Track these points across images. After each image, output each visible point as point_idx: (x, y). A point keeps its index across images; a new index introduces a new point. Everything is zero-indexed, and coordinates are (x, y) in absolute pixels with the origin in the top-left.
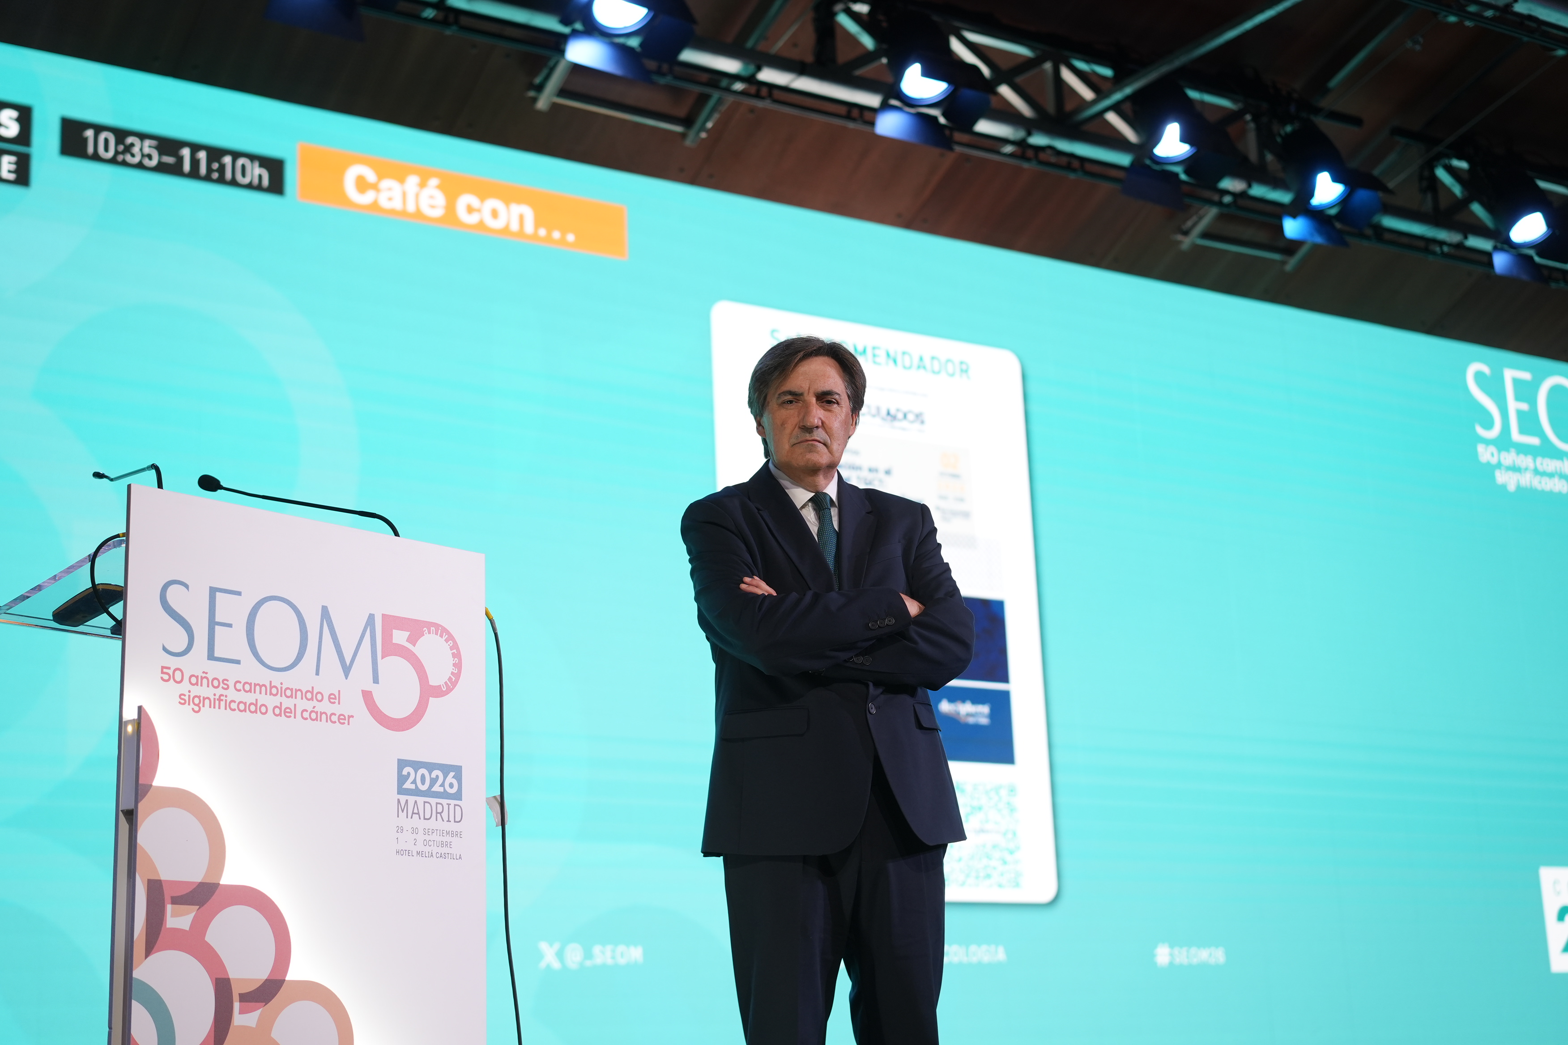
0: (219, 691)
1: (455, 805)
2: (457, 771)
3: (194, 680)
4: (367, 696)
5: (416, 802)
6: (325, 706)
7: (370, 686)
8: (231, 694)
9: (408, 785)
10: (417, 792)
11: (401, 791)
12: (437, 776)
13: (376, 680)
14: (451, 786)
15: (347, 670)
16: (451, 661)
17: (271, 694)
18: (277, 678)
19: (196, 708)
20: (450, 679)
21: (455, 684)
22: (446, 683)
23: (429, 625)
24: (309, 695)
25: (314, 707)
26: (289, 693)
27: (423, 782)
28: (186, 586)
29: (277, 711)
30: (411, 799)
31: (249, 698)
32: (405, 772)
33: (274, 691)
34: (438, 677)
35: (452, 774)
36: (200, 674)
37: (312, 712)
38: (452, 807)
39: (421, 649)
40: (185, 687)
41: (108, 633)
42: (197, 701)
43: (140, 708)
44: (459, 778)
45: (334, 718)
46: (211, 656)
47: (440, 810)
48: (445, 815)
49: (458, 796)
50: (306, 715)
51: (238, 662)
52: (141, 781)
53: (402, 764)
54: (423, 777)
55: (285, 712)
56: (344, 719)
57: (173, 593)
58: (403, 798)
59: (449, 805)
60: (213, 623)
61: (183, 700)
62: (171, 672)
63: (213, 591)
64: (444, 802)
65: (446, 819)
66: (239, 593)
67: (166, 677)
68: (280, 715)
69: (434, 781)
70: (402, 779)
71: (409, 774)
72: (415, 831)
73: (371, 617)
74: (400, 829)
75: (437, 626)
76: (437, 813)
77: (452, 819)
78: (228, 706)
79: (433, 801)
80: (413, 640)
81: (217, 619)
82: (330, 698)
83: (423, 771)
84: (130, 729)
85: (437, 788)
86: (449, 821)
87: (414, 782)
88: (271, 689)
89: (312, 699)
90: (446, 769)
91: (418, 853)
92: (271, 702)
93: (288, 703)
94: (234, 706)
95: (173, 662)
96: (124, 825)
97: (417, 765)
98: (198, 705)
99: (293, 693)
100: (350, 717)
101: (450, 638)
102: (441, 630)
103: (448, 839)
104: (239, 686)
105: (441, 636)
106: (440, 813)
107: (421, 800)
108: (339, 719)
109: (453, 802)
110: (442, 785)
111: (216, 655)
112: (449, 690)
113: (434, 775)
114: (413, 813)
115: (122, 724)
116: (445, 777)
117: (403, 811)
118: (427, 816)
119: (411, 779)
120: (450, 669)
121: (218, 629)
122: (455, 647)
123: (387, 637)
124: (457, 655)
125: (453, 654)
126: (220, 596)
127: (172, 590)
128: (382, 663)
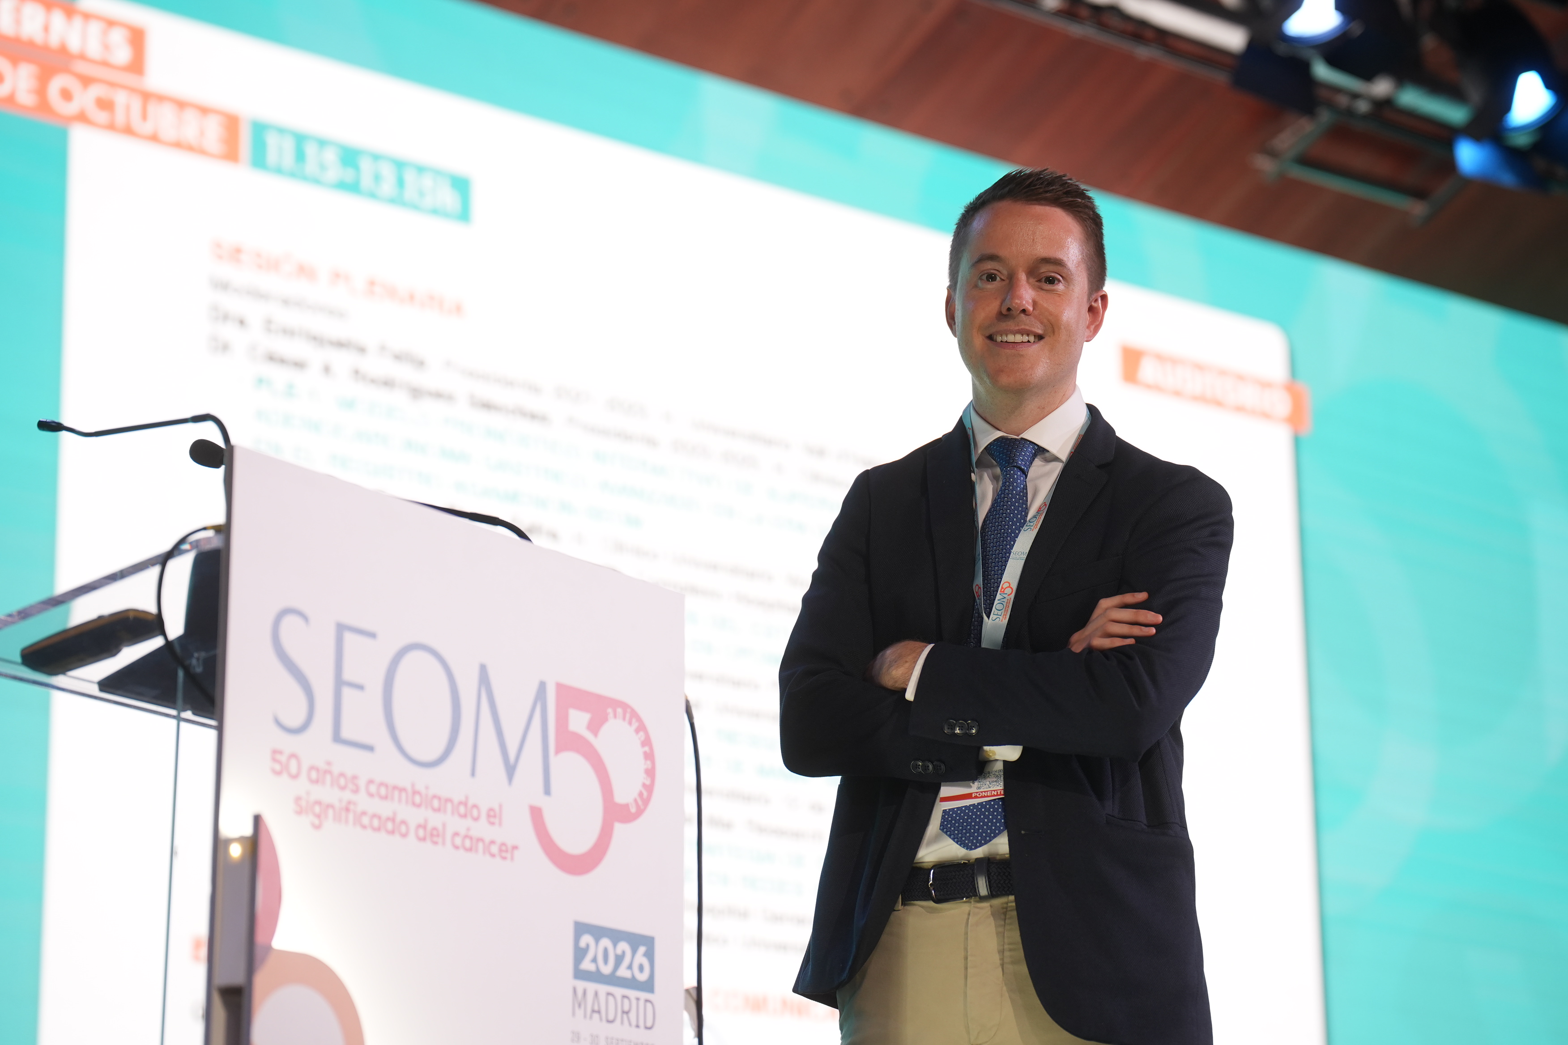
1: (647, 1001)
2: (649, 944)
3: (314, 775)
4: (536, 814)
5: (596, 994)
6: (482, 829)
7: (541, 801)
8: (363, 802)
10: (596, 977)
11: (579, 974)
12: (624, 952)
13: (547, 791)
14: (641, 968)
15: (511, 770)
16: (642, 765)
17: (414, 804)
18: (423, 779)
19: (317, 822)
20: (640, 793)
21: (646, 801)
22: (636, 800)
23: (616, 704)
24: (462, 810)
25: (468, 829)
26: (436, 803)
27: (606, 961)
28: (305, 618)
29: (421, 833)
30: (591, 987)
31: (385, 809)
32: (582, 944)
33: (417, 799)
34: (625, 792)
35: (642, 950)
36: (322, 766)
37: (466, 837)
38: (642, 1003)
39: (602, 743)
40: (302, 786)
42: (317, 809)
43: (257, 820)
44: (650, 955)
45: (494, 849)
46: (337, 738)
47: (626, 1008)
48: (633, 1015)
49: (648, 986)
50: (458, 841)
51: (370, 748)
53: (581, 928)
54: (606, 951)
55: (432, 835)
56: (506, 851)
57: (289, 629)
58: (581, 985)
59: (638, 999)
60: (340, 683)
61: (301, 806)
63: (341, 629)
64: (633, 994)
65: (634, 1023)
66: (372, 635)
67: (278, 767)
68: (424, 839)
69: (619, 959)
70: (580, 953)
71: (588, 946)
72: (595, 1040)
73: (542, 686)
74: (576, 1036)
75: (625, 706)
76: (623, 1012)
77: (641, 1023)
78: (358, 821)
79: (619, 991)
80: (595, 727)
81: (347, 675)
82: (489, 816)
83: (605, 942)
84: (236, 851)
85: (623, 972)
86: (638, 1026)
87: (594, 960)
88: (414, 797)
89: (464, 816)
90: (635, 940)
92: (413, 816)
93: (435, 820)
94: (365, 820)
95: (289, 743)
97: (598, 932)
98: (318, 816)
99: (441, 804)
100: (515, 848)
101: (641, 728)
102: (632, 715)
104: (373, 788)
105: (630, 723)
106: (627, 1013)
107: (603, 989)
108: (501, 851)
109: (644, 995)
110: (630, 967)
111: (346, 734)
112: (640, 812)
113: (619, 952)
114: (593, 1011)
115: (219, 844)
116: (634, 951)
117: (580, 1006)
118: (611, 1017)
119: (590, 955)
120: (641, 778)
121: (347, 692)
122: (647, 742)
123: (562, 720)
124: (649, 756)
125: (645, 753)
126: (349, 638)
127: (290, 623)
128: (556, 761)
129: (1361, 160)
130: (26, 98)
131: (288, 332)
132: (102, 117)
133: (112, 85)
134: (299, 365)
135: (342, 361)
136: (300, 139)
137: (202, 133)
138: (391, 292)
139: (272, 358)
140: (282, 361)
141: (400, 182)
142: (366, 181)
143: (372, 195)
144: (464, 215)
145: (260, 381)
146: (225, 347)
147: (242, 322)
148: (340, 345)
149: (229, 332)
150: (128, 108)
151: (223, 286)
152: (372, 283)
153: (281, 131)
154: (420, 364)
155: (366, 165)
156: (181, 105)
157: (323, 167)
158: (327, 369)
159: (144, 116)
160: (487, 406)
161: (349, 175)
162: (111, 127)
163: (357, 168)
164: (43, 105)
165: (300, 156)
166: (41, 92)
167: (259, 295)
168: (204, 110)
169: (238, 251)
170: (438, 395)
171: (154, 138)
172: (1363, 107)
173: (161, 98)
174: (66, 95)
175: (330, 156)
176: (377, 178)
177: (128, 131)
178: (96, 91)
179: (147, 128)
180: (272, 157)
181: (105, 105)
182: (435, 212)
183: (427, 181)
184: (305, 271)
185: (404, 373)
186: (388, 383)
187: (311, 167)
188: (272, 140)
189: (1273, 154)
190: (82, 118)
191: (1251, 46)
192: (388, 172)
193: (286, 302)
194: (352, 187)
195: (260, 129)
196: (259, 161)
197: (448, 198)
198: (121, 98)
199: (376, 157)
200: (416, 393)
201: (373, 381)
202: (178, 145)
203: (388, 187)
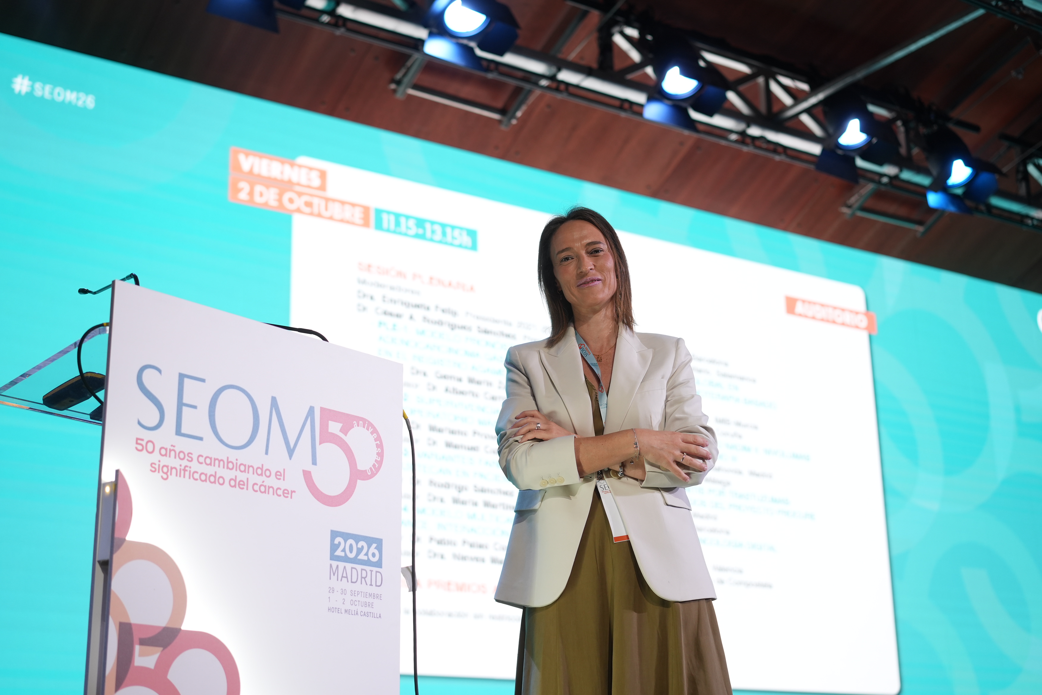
0: (185, 463)
1: (377, 572)
2: (379, 543)
3: (163, 452)
4: (307, 475)
5: (345, 567)
6: (272, 482)
7: (309, 467)
8: (195, 466)
9: (339, 553)
10: (345, 559)
11: (333, 557)
12: (363, 547)
13: (314, 463)
14: (374, 555)
15: (291, 452)
16: (375, 450)
17: (228, 468)
18: (233, 455)
19: (165, 476)
20: (374, 465)
21: (378, 470)
22: (371, 468)
23: (358, 419)
24: (259, 471)
25: (263, 482)
26: (242, 468)
27: (351, 551)
28: (160, 371)
29: (233, 483)
30: (341, 565)
31: (210, 470)
32: (336, 542)
33: (230, 466)
34: (364, 464)
35: (374, 545)
36: (169, 447)
37: (261, 485)
38: (374, 573)
39: (350, 439)
40: (156, 457)
41: (88, 418)
42: (165, 469)
43: (117, 472)
44: (380, 548)
45: (280, 492)
46: (179, 432)
47: (364, 575)
48: (368, 579)
49: (379, 564)
50: (256, 488)
51: (201, 439)
52: (117, 535)
53: (334, 534)
54: (351, 546)
55: (239, 484)
56: (288, 494)
57: (148, 375)
58: (335, 564)
59: (371, 571)
60: (181, 404)
61: (154, 468)
62: (144, 443)
63: (182, 377)
64: (368, 568)
65: (369, 583)
66: (203, 380)
67: (140, 447)
68: (235, 486)
69: (360, 550)
70: (334, 547)
71: (340, 543)
72: (343, 592)
73: (312, 409)
74: (332, 590)
75: (364, 420)
76: (362, 578)
77: (374, 583)
78: (192, 476)
79: (359, 567)
80: (345, 430)
81: (185, 401)
82: (276, 475)
83: (351, 541)
84: (108, 490)
85: (362, 557)
86: (371, 585)
87: (344, 550)
88: (228, 464)
89: (262, 475)
90: (370, 541)
91: (346, 611)
92: (228, 474)
93: (242, 477)
94: (196, 476)
95: (146, 435)
96: (100, 575)
97: (346, 536)
98: (166, 473)
99: (247, 468)
100: (292, 492)
101: (375, 431)
102: (368, 424)
103: (370, 600)
104: (201, 459)
105: (368, 429)
106: (365, 578)
107: (349, 566)
108: (284, 493)
109: (375, 569)
110: (367, 554)
111: (183, 431)
112: (373, 475)
113: (360, 545)
114: (342, 577)
115: (101, 486)
116: (369, 548)
117: (334, 575)
118: (354, 580)
119: (341, 547)
120: (374, 457)
121: (185, 409)
122: (378, 439)
123: (324, 426)
124: (380, 446)
125: (377, 444)
126: (186, 380)
127: (147, 373)
128: (320, 448)
129: (892, 208)
130: (273, 203)
131: (393, 301)
132: (307, 210)
133: (312, 195)
134: (398, 316)
135: (419, 313)
136: (397, 216)
137: (353, 215)
138: (440, 282)
139: (385, 313)
140: (391, 314)
141: (444, 234)
142: (428, 234)
143: (431, 240)
144: (474, 247)
145: (380, 323)
146: (364, 309)
147: (372, 298)
148: (417, 306)
149: (366, 302)
150: (319, 205)
151: (364, 282)
152: (431, 279)
153: (389, 213)
154: (454, 314)
155: (428, 226)
156: (343, 203)
157: (408, 228)
158: (411, 317)
159: (326, 209)
160: (486, 332)
161: (420, 231)
162: (311, 214)
163: (424, 228)
164: (281, 205)
165: (398, 224)
166: (280, 200)
167: (380, 285)
168: (353, 205)
169: (369, 266)
170: (463, 328)
171: (331, 218)
172: (885, 180)
173: (334, 200)
174: (291, 201)
175: (411, 223)
176: (433, 232)
177: (319, 215)
178: (305, 198)
179: (327, 214)
180: (385, 225)
181: (309, 204)
182: (460, 246)
183: (456, 232)
184: (400, 274)
185: (447, 318)
186: (440, 323)
187: (403, 228)
188: (385, 217)
189: (849, 207)
190: (298, 210)
191: (824, 151)
192: (438, 228)
193: (392, 288)
194: (422, 237)
195: (379, 212)
196: (379, 226)
197: (466, 240)
198: (316, 201)
199: (433, 223)
200: (453, 327)
201: (432, 322)
202: (342, 221)
203: (438, 236)
